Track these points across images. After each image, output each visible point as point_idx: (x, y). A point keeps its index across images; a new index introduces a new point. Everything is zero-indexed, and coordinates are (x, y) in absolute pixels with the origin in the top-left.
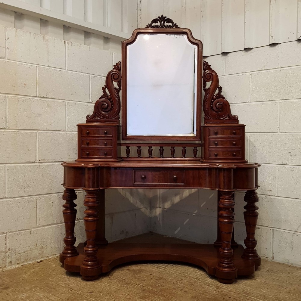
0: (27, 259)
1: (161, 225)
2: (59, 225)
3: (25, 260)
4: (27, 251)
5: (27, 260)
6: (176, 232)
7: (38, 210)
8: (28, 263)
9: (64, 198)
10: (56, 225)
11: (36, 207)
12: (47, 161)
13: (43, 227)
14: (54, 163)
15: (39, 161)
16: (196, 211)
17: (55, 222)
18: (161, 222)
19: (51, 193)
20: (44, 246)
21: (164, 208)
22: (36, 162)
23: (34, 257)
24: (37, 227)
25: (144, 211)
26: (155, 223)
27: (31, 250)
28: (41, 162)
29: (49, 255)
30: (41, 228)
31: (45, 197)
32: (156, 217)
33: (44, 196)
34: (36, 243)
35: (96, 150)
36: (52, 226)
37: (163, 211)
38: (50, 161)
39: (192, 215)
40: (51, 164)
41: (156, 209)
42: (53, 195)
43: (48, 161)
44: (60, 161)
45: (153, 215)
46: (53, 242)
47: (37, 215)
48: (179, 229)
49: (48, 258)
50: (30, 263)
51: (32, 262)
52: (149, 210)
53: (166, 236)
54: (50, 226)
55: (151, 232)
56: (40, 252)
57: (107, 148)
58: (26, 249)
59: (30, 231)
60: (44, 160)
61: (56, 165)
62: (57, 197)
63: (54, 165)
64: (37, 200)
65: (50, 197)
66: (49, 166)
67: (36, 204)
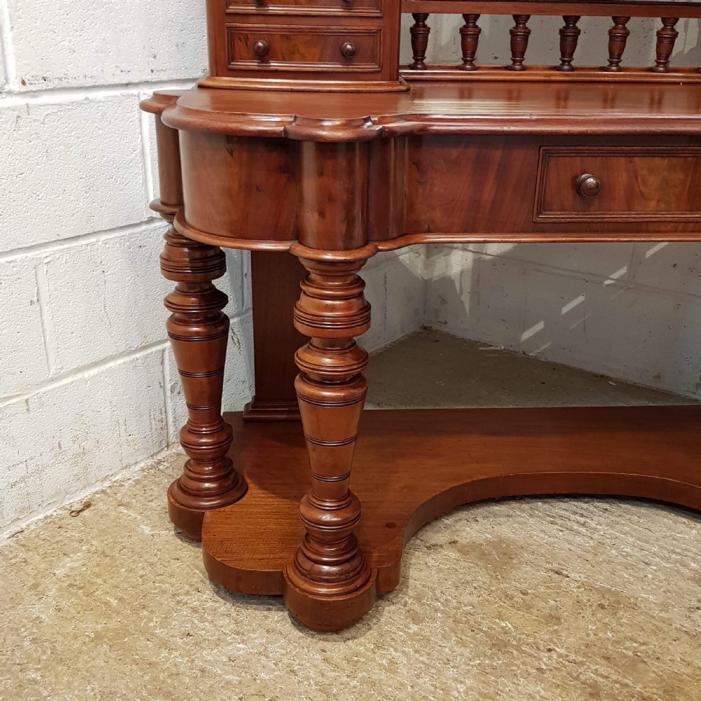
0: (29, 507)
1: (467, 306)
2: (137, 355)
3: (22, 510)
4: (23, 479)
5: (27, 510)
6: (526, 335)
7: (45, 309)
8: (34, 519)
9: (170, 268)
10: (127, 359)
11: (35, 299)
12: (56, 83)
13: (79, 376)
14: (92, 95)
15: (24, 83)
16: (623, 271)
17: (122, 349)
18: (466, 299)
19: (91, 231)
20: (89, 444)
21: (482, 253)
22: (10, 93)
23: (58, 493)
24: (53, 380)
25: (408, 262)
26: (444, 301)
27: (39, 471)
28: (34, 89)
29: (111, 473)
30: (70, 379)
31: (72, 253)
32: (447, 281)
33: (66, 246)
34: (56, 441)
35: (300, 31)
36: (111, 364)
37: (477, 262)
38: (75, 83)
39: (603, 283)
40: (80, 96)
41: (448, 254)
42: (104, 237)
43: (64, 84)
44: (116, 81)
45: (437, 272)
46: (121, 422)
47: (47, 333)
48: (540, 326)
49: (107, 484)
50: (41, 516)
51: (49, 513)
52: (423, 257)
53: (485, 345)
54: (103, 368)
55: (425, 328)
56: (77, 469)
57: (357, 21)
58: (20, 472)
59: (27, 401)
60: (45, 80)
61: (101, 104)
62: (118, 245)
63: (92, 101)
64: (35, 268)
65: (91, 251)
66: (70, 107)
67: (36, 288)
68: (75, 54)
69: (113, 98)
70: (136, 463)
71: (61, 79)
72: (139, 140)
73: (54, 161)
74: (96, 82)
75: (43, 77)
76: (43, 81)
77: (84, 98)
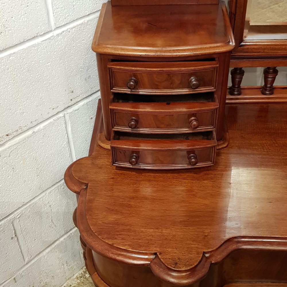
7: (20, 237)
10: (66, 236)
12: (15, 134)
13: (41, 255)
14: (37, 128)
17: (63, 233)
19: (42, 191)
20: (48, 280)
24: (27, 264)
28: (2, 143)
29: (61, 285)
30: (36, 259)
31: (32, 206)
33: (29, 205)
38: (26, 129)
42: (49, 191)
43: (19, 132)
44: (50, 115)
46: (65, 263)
47: (22, 246)
59: (14, 279)
60: (8, 136)
61: (42, 131)
62: (57, 190)
63: (37, 132)
64: (12, 223)
65: (42, 200)
66: (24, 141)
67: (14, 231)
68: (25, 114)
69: (49, 125)
70: (74, 275)
71: (17, 131)
72: (66, 137)
73: (17, 171)
74: (38, 122)
75: (7, 135)
76: (7, 137)
77: (32, 133)
